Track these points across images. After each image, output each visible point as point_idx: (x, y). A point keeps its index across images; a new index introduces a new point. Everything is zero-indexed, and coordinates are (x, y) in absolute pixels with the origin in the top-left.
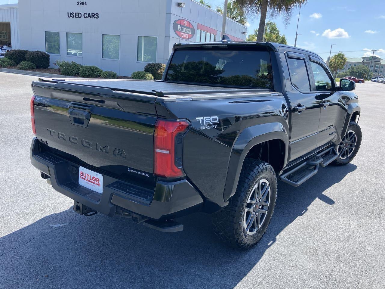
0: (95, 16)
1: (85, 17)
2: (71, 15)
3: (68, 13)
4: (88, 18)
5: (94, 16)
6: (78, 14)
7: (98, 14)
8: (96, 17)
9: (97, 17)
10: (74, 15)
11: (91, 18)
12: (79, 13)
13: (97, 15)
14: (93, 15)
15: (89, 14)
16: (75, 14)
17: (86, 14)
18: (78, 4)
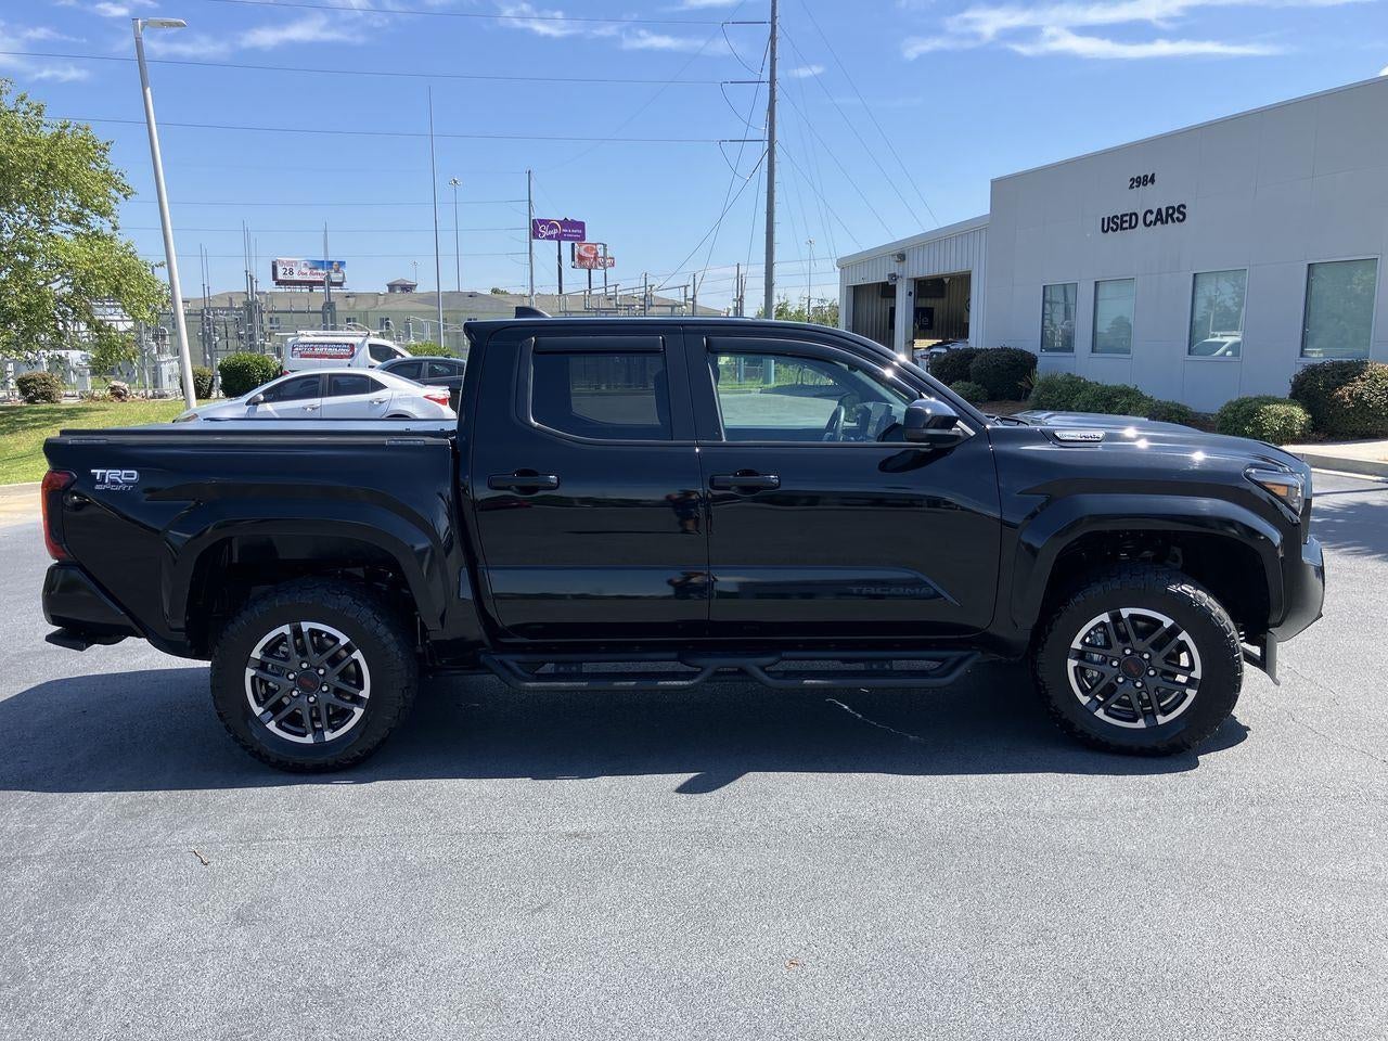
0: (1176, 215)
1: (1148, 222)
2: (1111, 225)
3: (1103, 219)
4: (1155, 224)
5: (1171, 215)
6: (1128, 218)
7: (1184, 207)
8: (1178, 218)
9: (1181, 217)
10: (1119, 222)
11: (1162, 223)
12: (1131, 215)
13: (1182, 209)
14: (1171, 211)
15: (1159, 211)
16: (1122, 219)
17: (1151, 212)
18: (1131, 187)
